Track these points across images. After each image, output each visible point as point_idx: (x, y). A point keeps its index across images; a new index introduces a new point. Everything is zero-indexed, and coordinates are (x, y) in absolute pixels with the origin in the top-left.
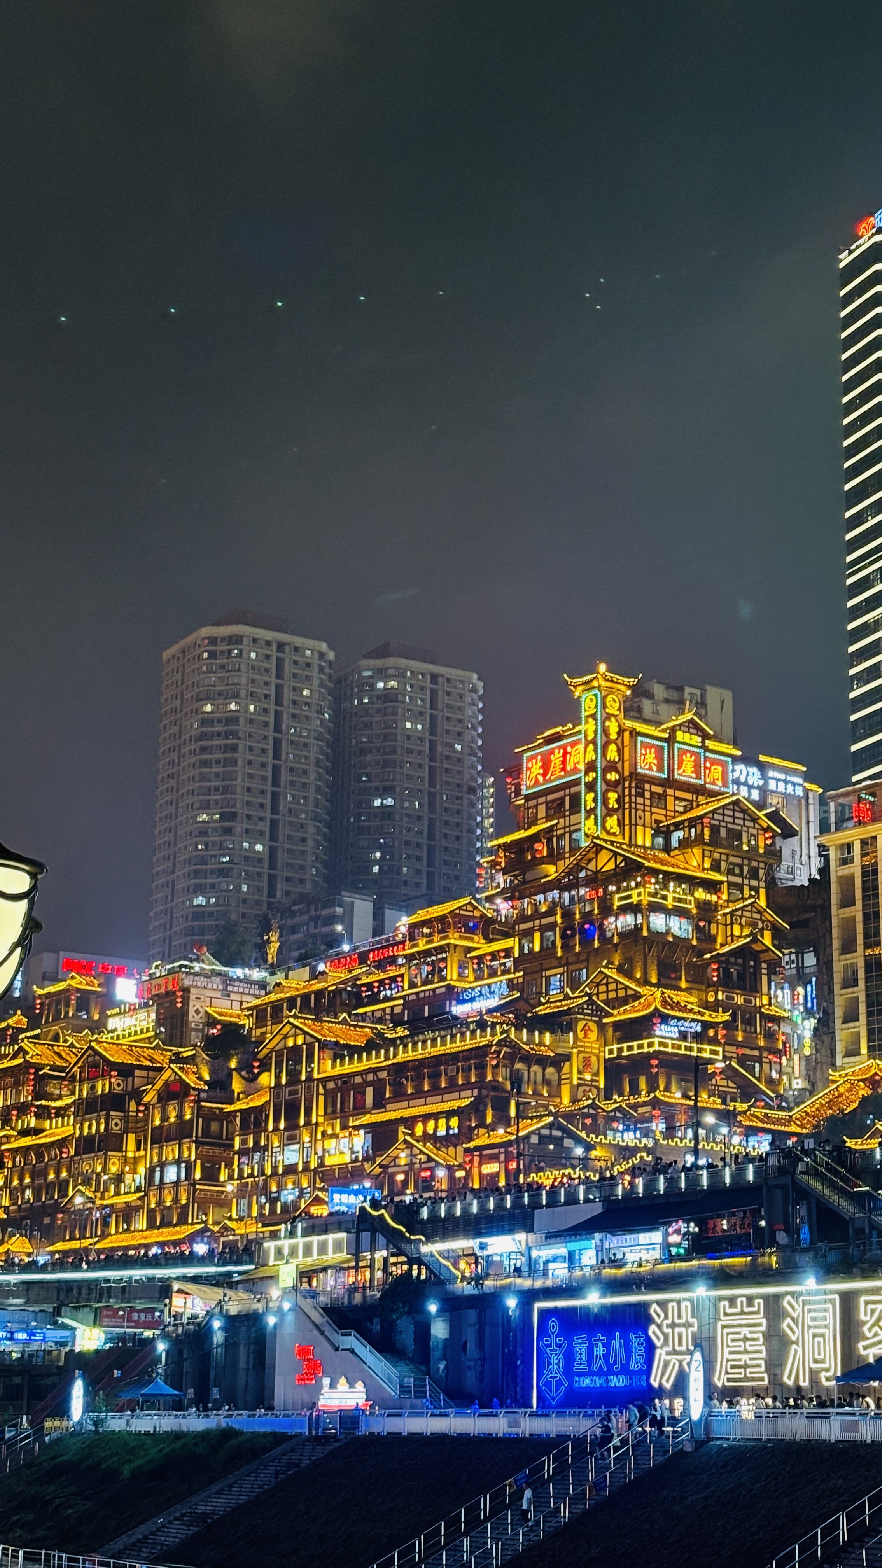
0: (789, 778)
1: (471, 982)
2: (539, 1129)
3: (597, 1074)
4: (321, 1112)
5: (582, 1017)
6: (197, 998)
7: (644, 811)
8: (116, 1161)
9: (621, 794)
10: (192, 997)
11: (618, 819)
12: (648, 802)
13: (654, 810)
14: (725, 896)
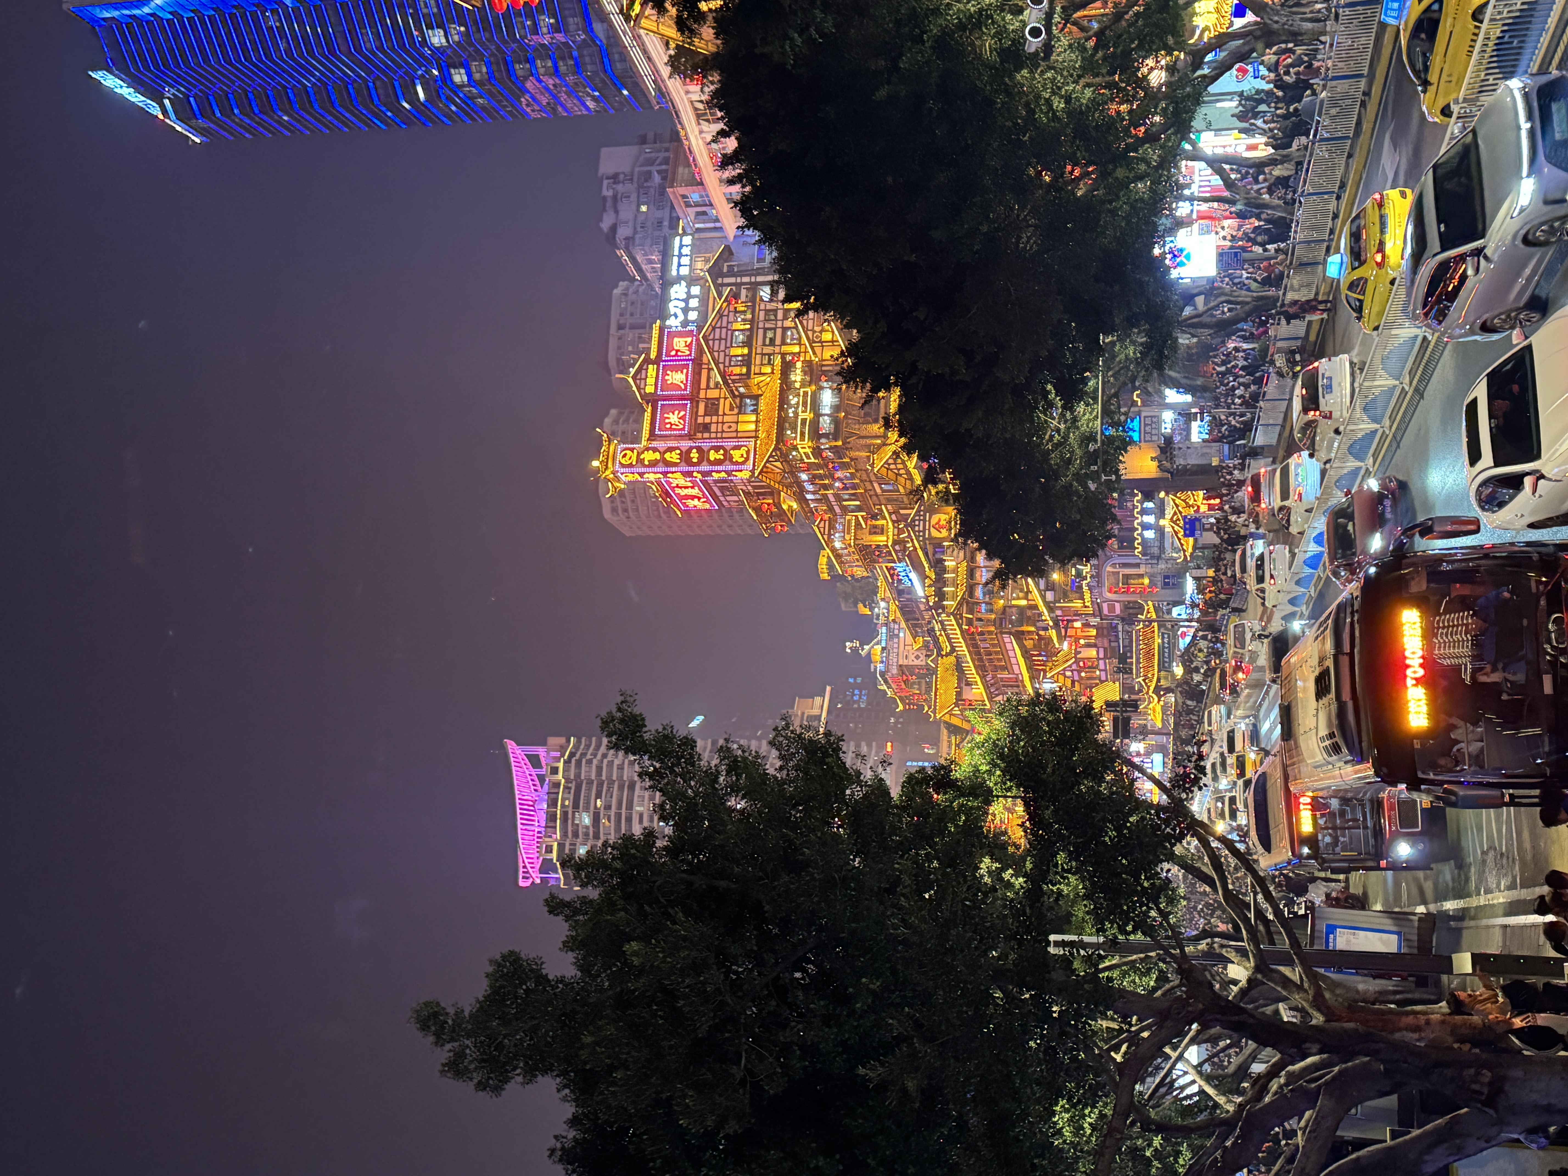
9: (709, 446)
11: (734, 448)
14: (796, 349)
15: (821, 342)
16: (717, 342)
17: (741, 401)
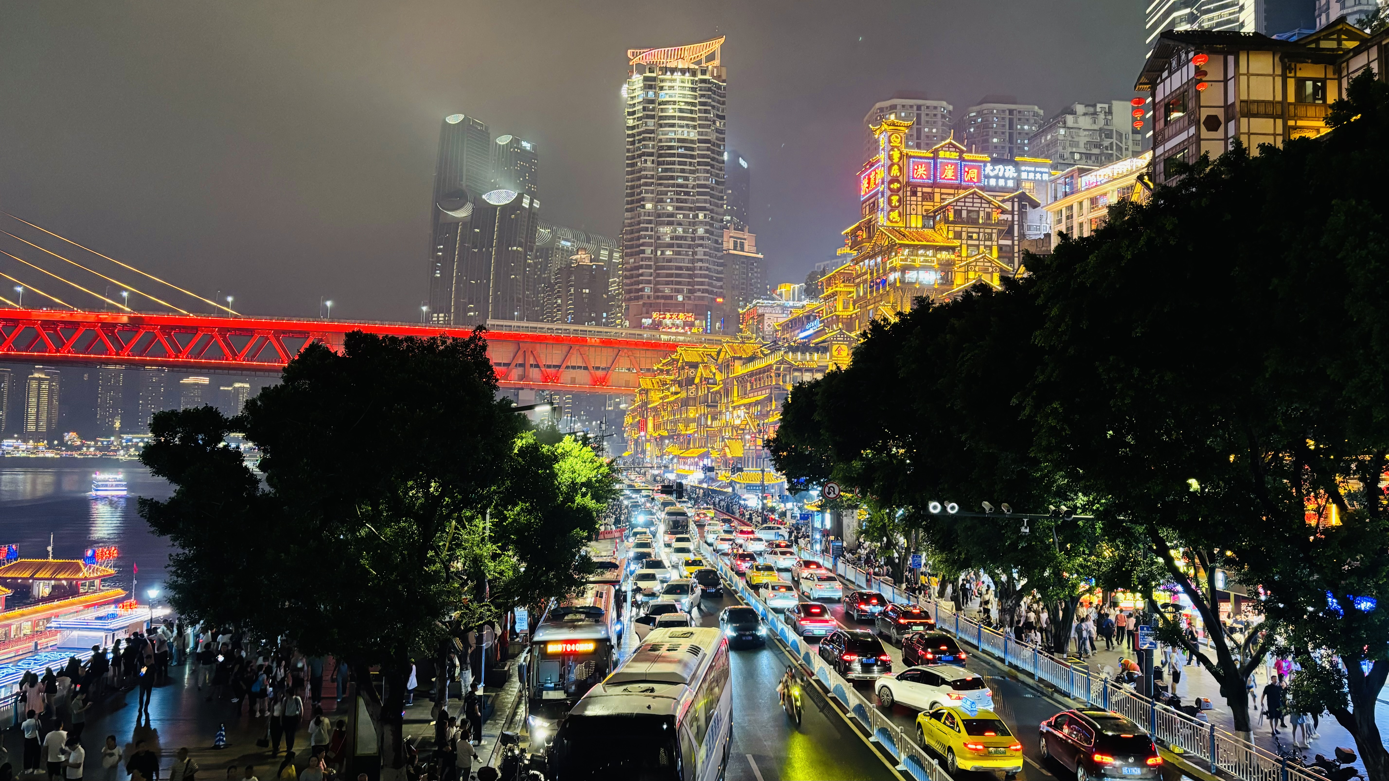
0: (1037, 169)
7: (917, 205)
9: (901, 196)
10: (766, 318)
11: (900, 213)
12: (920, 199)
13: (924, 203)
14: (964, 254)
15: (968, 271)
16: (971, 200)
17: (931, 217)
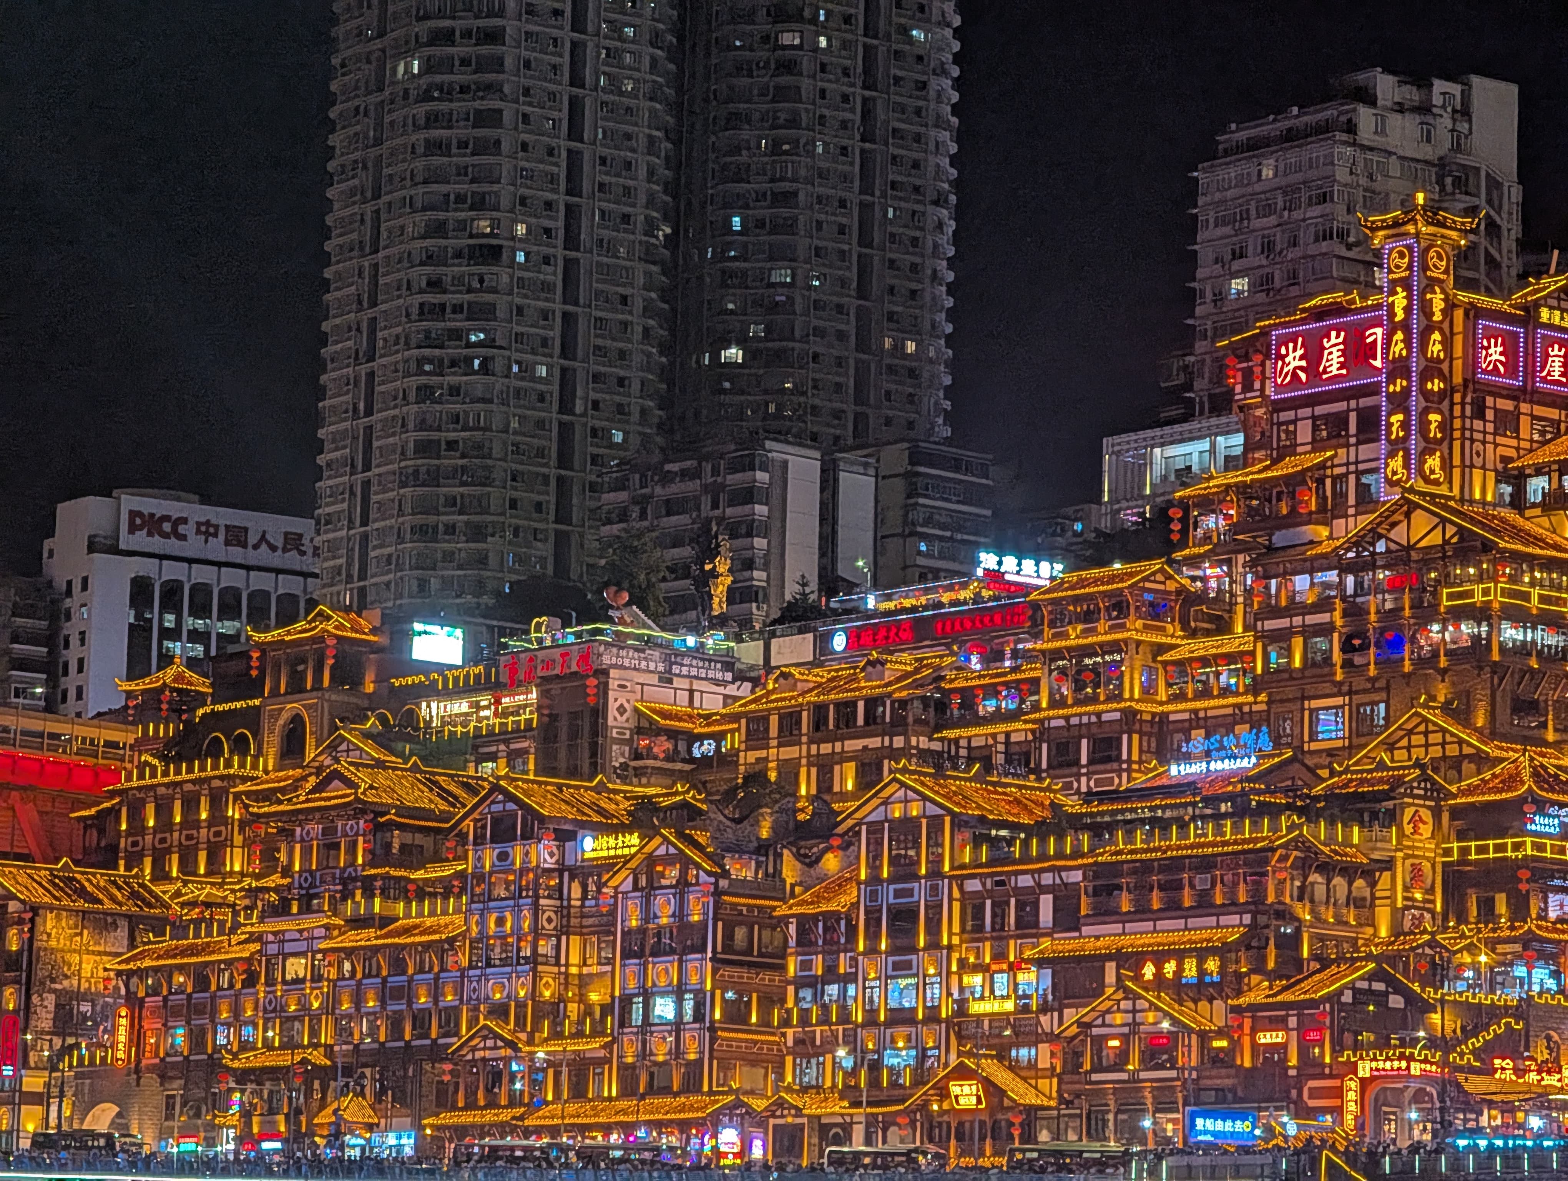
1: (1161, 703)
2: (1353, 982)
3: (1431, 890)
4: (956, 929)
5: (1410, 800)
6: (620, 686)
7: (1484, 443)
8: (551, 981)
9: (1448, 415)
10: (613, 684)
12: (1490, 427)
13: (1499, 440)
17: (1512, 477)
